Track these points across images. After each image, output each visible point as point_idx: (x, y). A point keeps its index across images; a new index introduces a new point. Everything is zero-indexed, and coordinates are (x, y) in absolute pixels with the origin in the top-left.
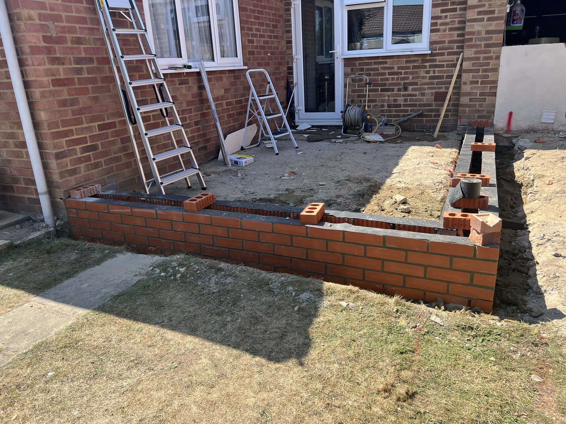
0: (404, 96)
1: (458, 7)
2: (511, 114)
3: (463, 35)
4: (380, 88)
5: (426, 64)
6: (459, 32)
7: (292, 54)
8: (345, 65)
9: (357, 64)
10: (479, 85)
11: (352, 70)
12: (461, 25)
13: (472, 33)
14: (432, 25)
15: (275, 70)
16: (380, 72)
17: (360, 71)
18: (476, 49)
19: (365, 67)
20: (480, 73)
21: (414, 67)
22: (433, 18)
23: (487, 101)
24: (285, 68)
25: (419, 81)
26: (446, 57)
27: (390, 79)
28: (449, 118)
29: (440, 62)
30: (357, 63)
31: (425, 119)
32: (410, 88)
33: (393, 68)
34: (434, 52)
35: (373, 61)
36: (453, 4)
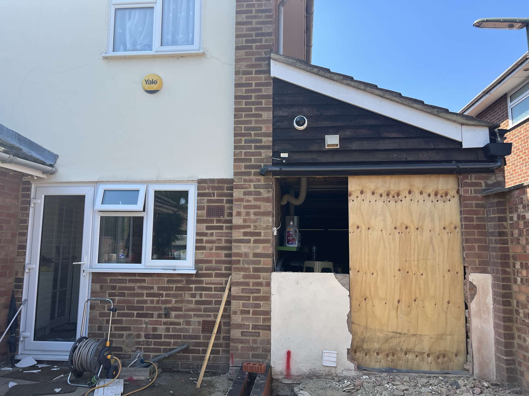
0: (165, 323)
1: (224, 225)
2: (289, 353)
3: (230, 255)
4: (135, 312)
5: (191, 286)
6: (226, 252)
7: (24, 262)
8: (93, 281)
9: (109, 281)
10: (251, 315)
11: (101, 288)
12: (228, 245)
13: (239, 255)
14: (197, 241)
16: (136, 292)
17: (112, 289)
18: (245, 273)
19: (118, 285)
20: (251, 302)
21: (177, 289)
22: (198, 234)
23: (261, 336)
25: (185, 306)
26: (214, 279)
27: (149, 302)
28: (221, 355)
29: (207, 284)
30: (108, 279)
31: (191, 355)
32: (173, 313)
33: (152, 288)
34: (200, 272)
35: (128, 278)
36: (218, 221)
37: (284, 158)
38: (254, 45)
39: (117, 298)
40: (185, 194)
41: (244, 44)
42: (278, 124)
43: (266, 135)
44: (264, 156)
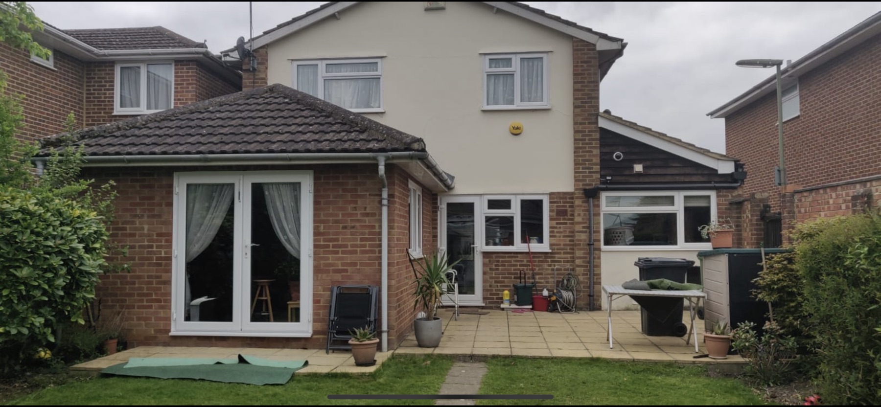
1: (568, 222)
3: (572, 241)
5: (548, 259)
6: (570, 239)
7: (437, 246)
8: (484, 257)
11: (490, 261)
12: (571, 234)
13: (580, 240)
14: (551, 232)
16: (512, 263)
17: (497, 262)
19: (500, 259)
21: (539, 261)
22: (551, 227)
23: (595, 288)
25: (544, 272)
26: (562, 255)
27: (521, 269)
30: (494, 256)
33: (523, 261)
34: (553, 251)
35: (507, 255)
36: (564, 219)
37: (608, 180)
38: (586, 105)
39: (500, 268)
40: (541, 201)
41: (580, 105)
42: (603, 157)
43: (596, 164)
44: (594, 177)
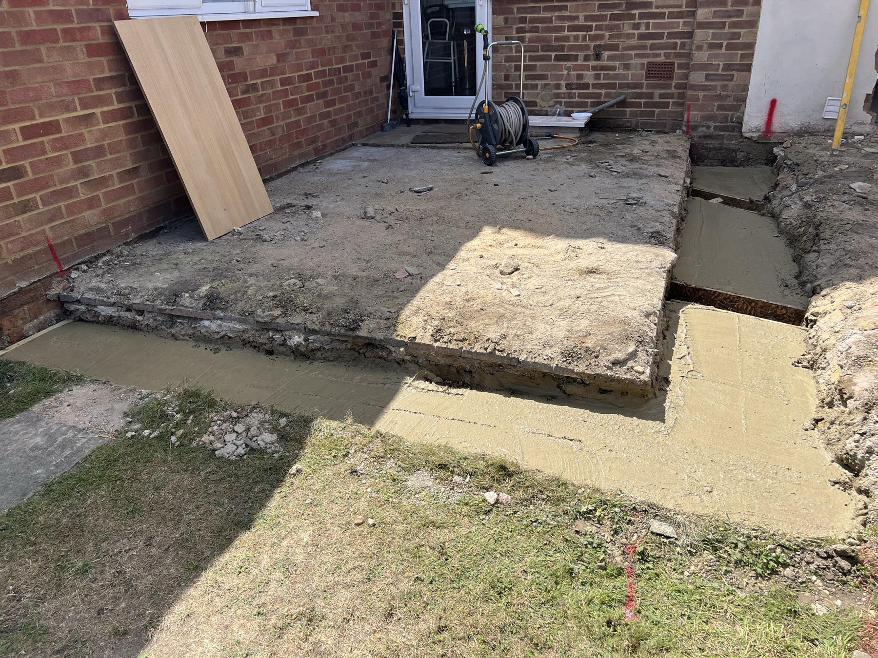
0: (594, 68)
2: (773, 103)
4: (553, 54)
5: (634, 12)
8: (494, 12)
9: (515, 10)
10: (723, 51)
11: (506, 21)
15: (371, 19)
16: (554, 25)
17: (520, 23)
19: (528, 16)
20: (727, 30)
21: (614, 17)
23: (735, 79)
24: (389, 16)
25: (622, 43)
27: (572, 39)
28: (670, 109)
29: (657, 7)
30: (515, 7)
31: (628, 110)
32: (606, 54)
33: (577, 18)
35: (542, 5)
39: (528, 35)
